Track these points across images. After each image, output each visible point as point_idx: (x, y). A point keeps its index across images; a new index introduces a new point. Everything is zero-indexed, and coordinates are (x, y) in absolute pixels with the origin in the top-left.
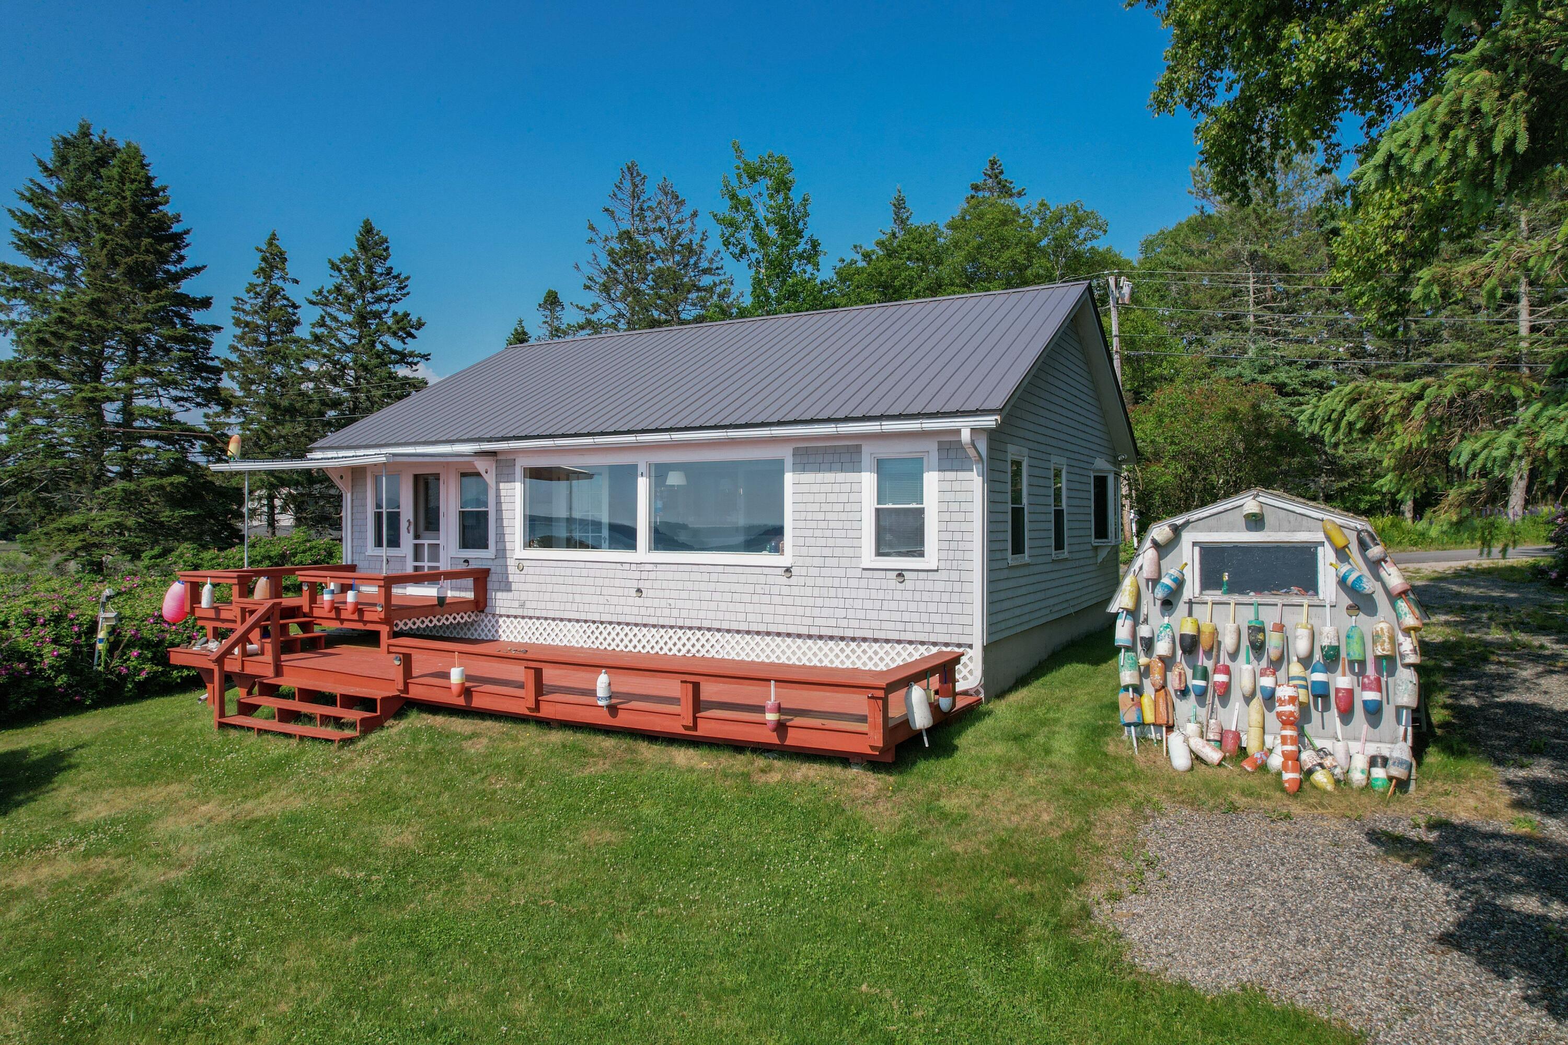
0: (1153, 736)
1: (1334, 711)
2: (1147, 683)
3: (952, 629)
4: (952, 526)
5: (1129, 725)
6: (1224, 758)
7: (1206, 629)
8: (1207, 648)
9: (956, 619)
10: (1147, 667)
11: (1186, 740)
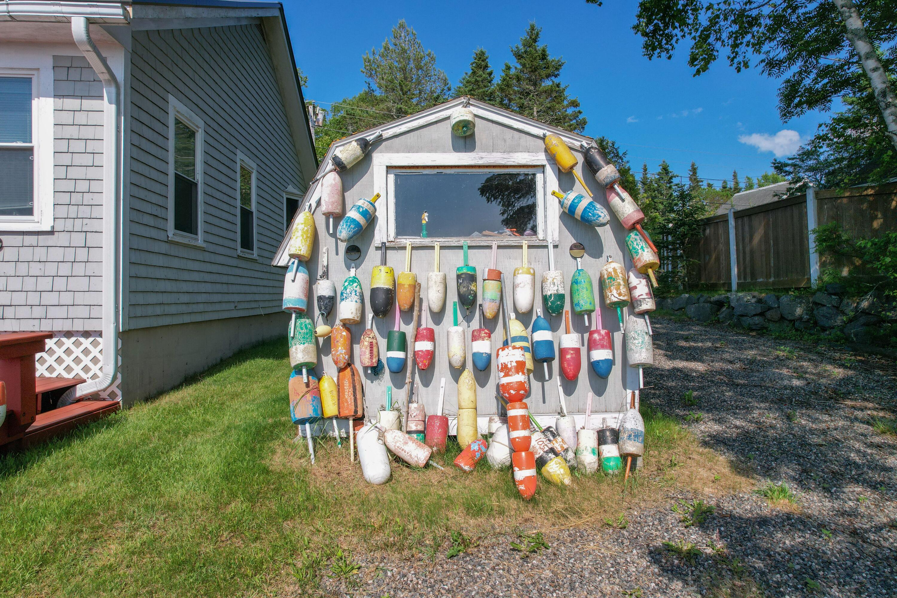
0: (336, 434)
1: (556, 379)
2: (328, 362)
3: (74, 312)
4: (73, 173)
5: (303, 422)
6: (432, 457)
7: (405, 281)
8: (406, 307)
9: (80, 298)
10: (328, 340)
11: (382, 436)
